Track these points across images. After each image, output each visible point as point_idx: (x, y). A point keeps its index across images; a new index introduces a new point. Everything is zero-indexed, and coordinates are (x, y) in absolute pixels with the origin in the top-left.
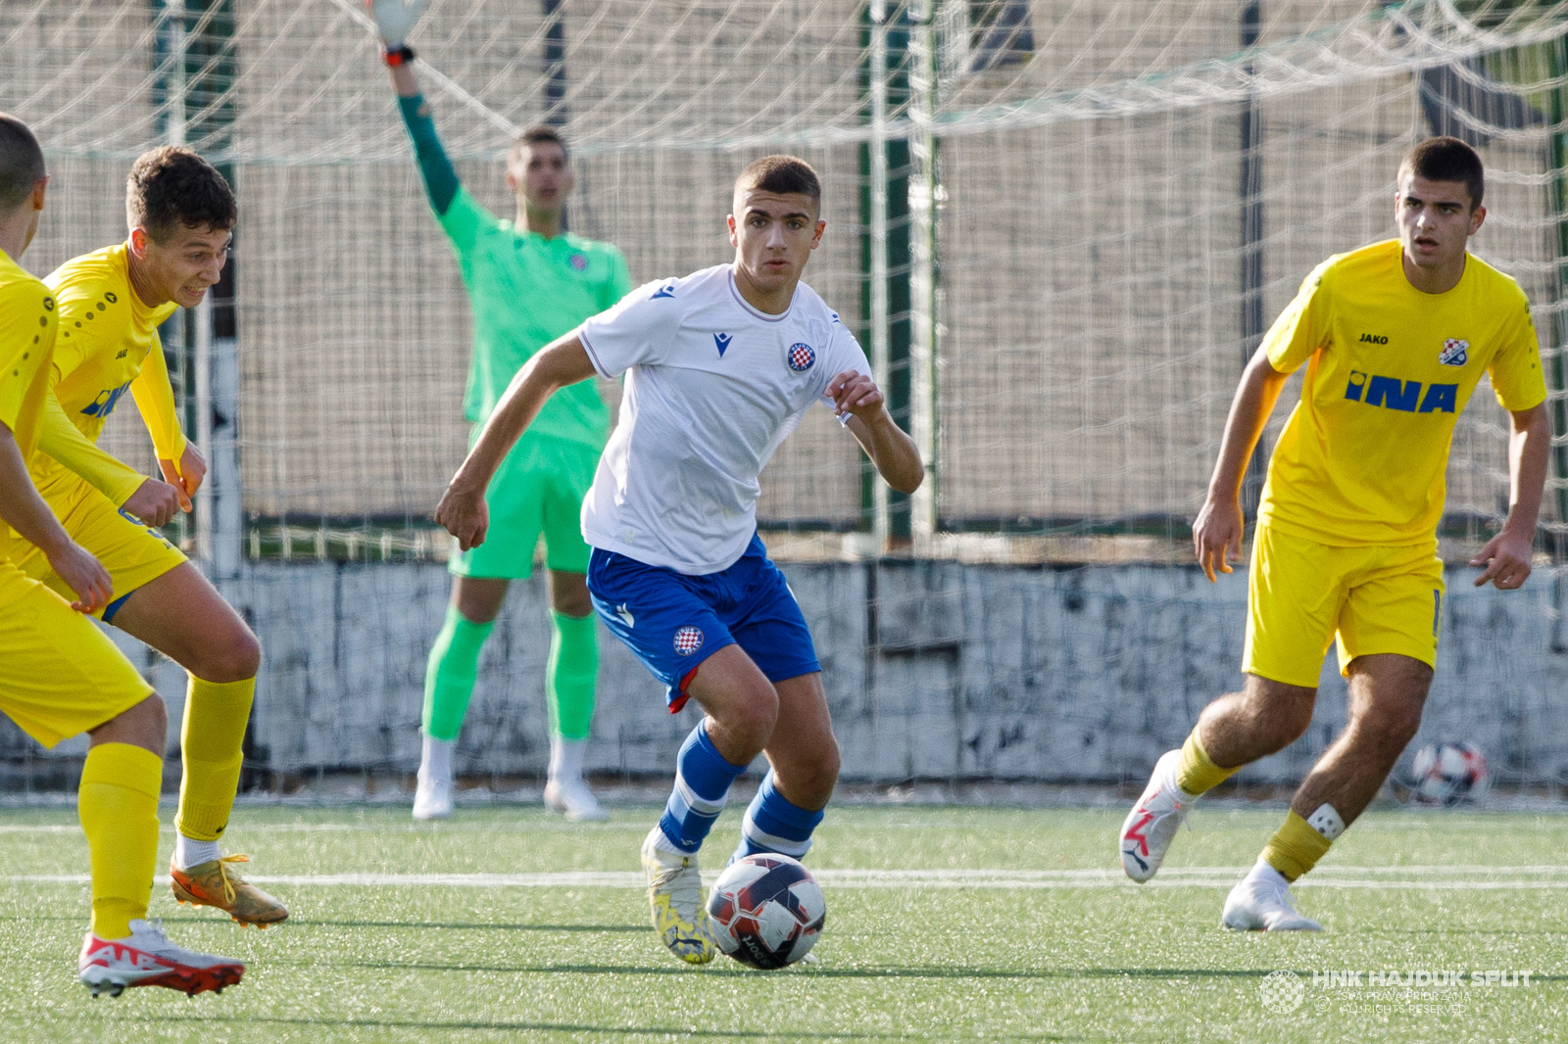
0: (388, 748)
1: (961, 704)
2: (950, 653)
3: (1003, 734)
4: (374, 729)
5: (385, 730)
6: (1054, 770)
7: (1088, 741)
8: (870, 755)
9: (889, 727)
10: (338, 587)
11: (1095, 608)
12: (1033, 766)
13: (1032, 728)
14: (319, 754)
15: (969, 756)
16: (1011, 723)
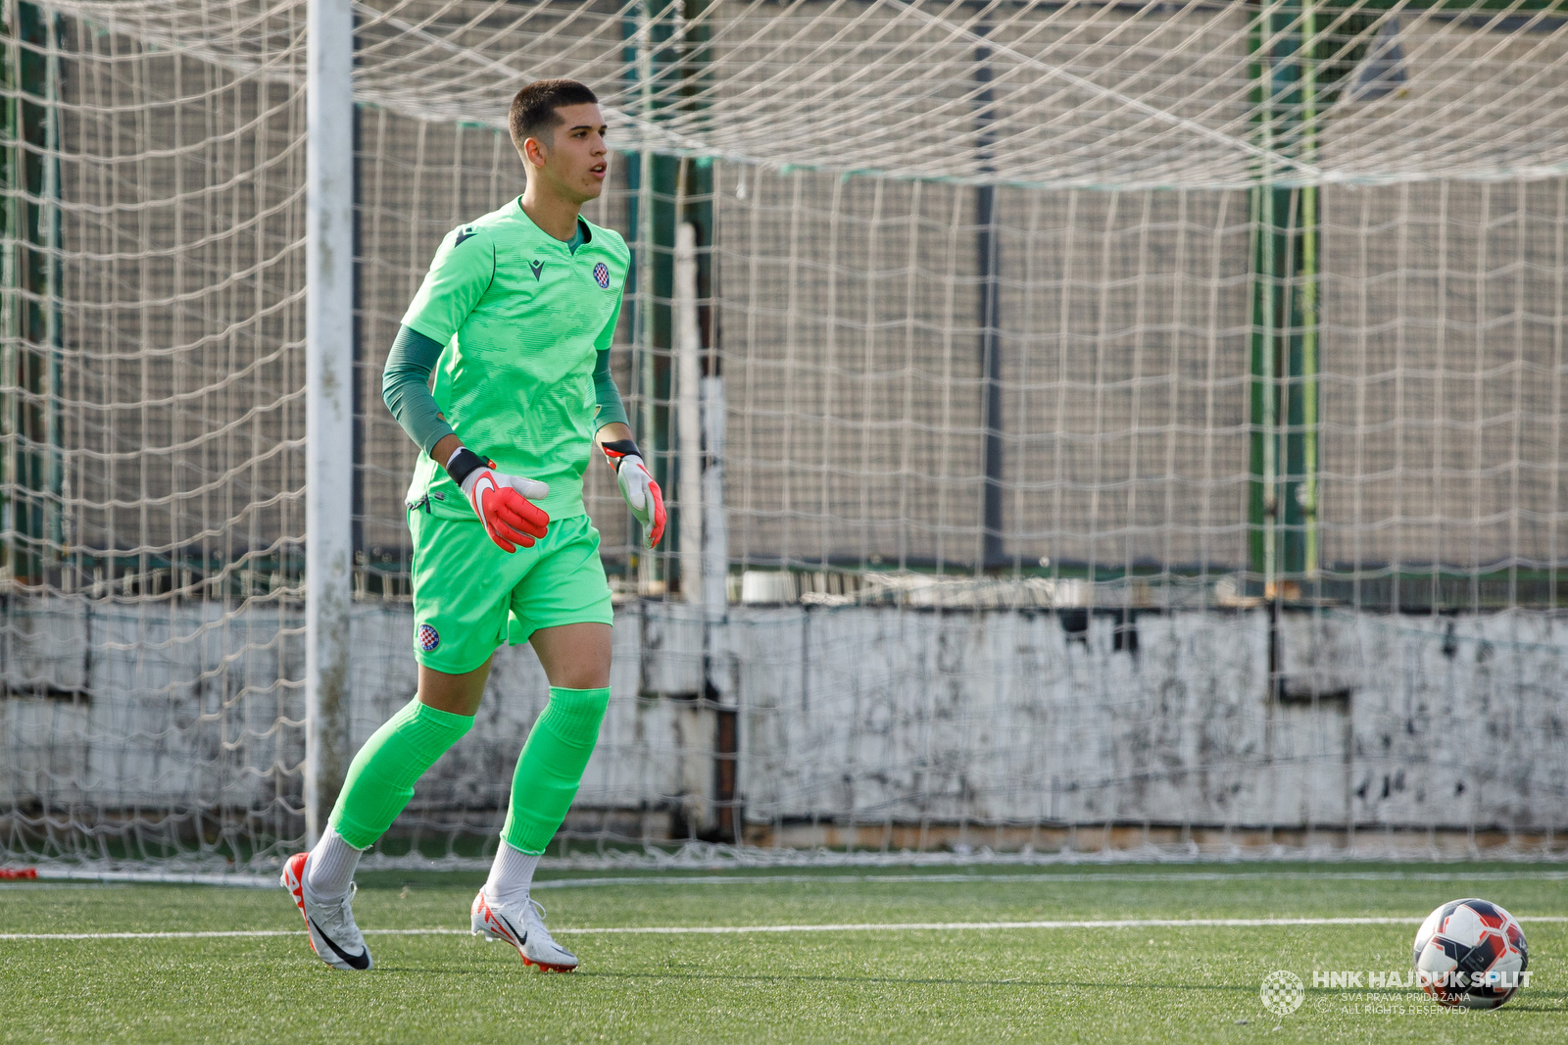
0: (849, 798)
1: (1352, 749)
2: (1341, 698)
3: (1387, 780)
4: (837, 778)
5: (847, 779)
6: (1431, 820)
7: (1460, 789)
8: (1270, 804)
9: (1288, 775)
10: (805, 632)
11: (1467, 651)
12: (1413, 815)
13: (1412, 777)
14: (791, 805)
15: (1357, 803)
16: (1393, 772)
